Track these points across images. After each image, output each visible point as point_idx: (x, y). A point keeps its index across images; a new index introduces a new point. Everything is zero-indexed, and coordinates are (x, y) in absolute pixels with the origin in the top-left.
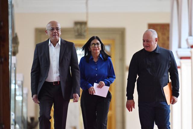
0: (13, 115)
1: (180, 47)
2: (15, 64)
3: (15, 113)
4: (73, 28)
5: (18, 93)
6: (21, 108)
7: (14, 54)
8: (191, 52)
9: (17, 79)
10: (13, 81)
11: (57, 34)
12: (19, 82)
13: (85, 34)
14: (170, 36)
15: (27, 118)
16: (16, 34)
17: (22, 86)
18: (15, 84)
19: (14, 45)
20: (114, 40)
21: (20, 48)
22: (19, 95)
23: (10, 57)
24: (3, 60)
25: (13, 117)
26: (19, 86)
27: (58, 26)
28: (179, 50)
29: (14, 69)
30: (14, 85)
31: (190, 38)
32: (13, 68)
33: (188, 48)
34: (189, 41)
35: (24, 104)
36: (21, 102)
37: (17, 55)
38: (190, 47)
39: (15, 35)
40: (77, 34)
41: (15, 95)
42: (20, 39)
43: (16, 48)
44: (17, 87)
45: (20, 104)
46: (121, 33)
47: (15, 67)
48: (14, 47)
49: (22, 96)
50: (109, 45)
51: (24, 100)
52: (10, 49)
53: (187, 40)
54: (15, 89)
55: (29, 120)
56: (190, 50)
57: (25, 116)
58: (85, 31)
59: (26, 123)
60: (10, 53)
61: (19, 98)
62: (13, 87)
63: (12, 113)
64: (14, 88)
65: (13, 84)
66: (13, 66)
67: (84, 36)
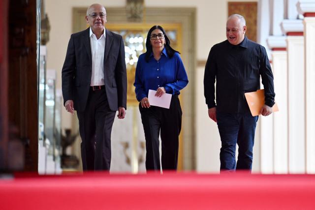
0: (41, 126)
1: (271, 34)
2: (44, 56)
3: (44, 123)
4: (125, 8)
5: (48, 96)
6: (52, 116)
7: (44, 42)
8: (287, 41)
9: (47, 77)
10: (42, 80)
11: (100, 21)
12: (50, 81)
13: (142, 15)
14: (258, 19)
15: (61, 130)
16: (46, 15)
17: (54, 87)
18: (45, 83)
19: (44, 30)
20: (181, 24)
21: (52, 34)
22: (51, 99)
23: (38, 46)
24: (28, 50)
25: (41, 129)
26: (50, 87)
27: (102, 10)
28: (271, 38)
29: (44, 63)
30: (43, 85)
31: (286, 21)
32: (42, 62)
33: (283, 35)
34: (285, 26)
35: (57, 111)
36: (52, 108)
37: (48, 44)
38: (285, 34)
39: (44, 17)
40: (130, 15)
41: (45, 99)
42: (52, 22)
43: (46, 35)
44: (47, 88)
45: (52, 112)
46: (191, 14)
47: (44, 60)
48: (44, 33)
49: (55, 100)
50: (174, 31)
51: (57, 106)
52: (38, 36)
53: (281, 25)
54: (45, 90)
55: (64, 134)
56: (285, 38)
57: (58, 127)
58: (141, 12)
59: (59, 137)
60: (38, 42)
61: (50, 103)
62: (41, 87)
63: (40, 123)
64: (43, 89)
65: (42, 83)
66: (42, 59)
67: (139, 18)
